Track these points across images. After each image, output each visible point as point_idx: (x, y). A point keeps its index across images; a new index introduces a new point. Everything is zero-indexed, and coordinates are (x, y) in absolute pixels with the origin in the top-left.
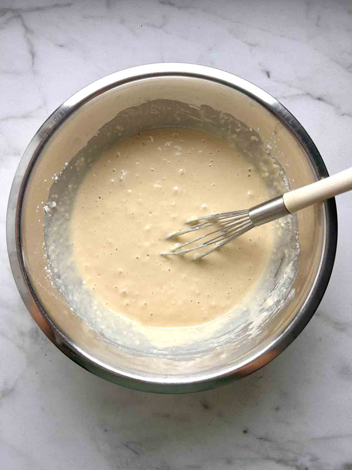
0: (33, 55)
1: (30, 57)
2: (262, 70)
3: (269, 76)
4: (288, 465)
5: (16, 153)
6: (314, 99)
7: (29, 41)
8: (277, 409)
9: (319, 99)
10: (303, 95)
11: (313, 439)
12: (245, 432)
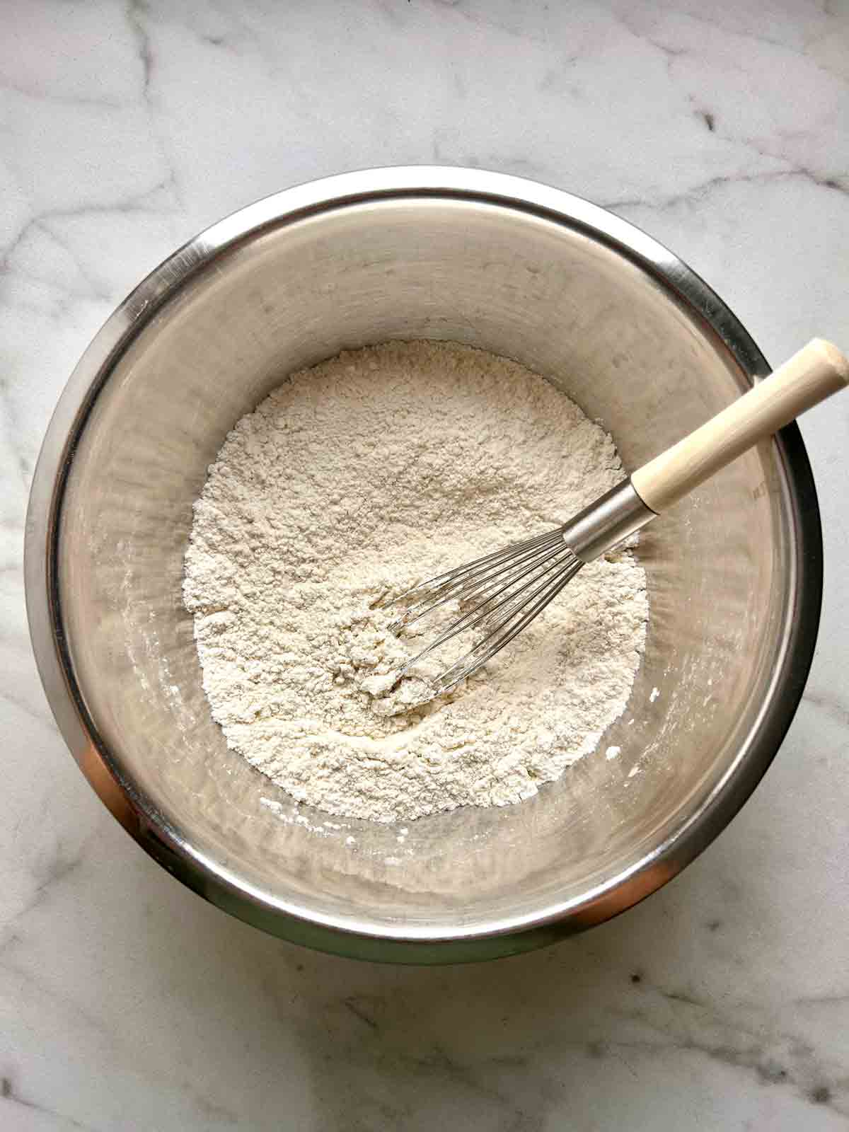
0: (148, 60)
1: (140, 64)
2: (696, 113)
3: (711, 127)
4: (737, 1064)
5: (102, 295)
6: (818, 184)
7: (138, 29)
8: (714, 926)
9: (831, 184)
10: (792, 173)
11: (801, 1001)
12: (636, 979)
